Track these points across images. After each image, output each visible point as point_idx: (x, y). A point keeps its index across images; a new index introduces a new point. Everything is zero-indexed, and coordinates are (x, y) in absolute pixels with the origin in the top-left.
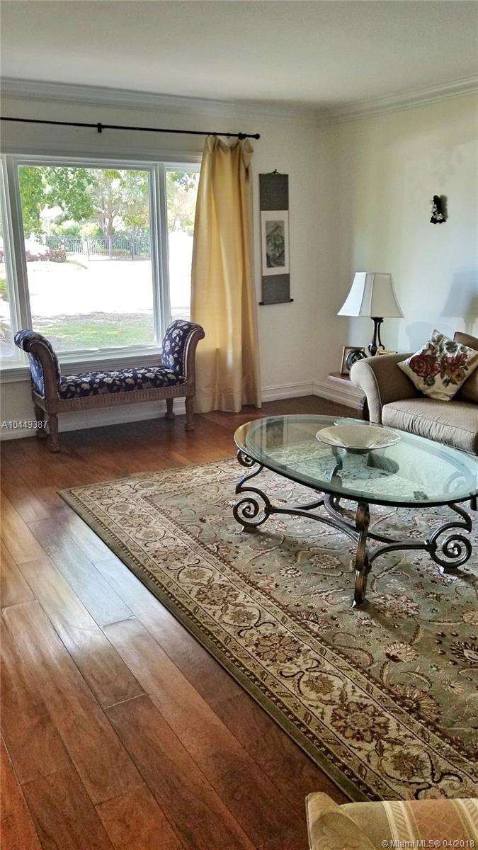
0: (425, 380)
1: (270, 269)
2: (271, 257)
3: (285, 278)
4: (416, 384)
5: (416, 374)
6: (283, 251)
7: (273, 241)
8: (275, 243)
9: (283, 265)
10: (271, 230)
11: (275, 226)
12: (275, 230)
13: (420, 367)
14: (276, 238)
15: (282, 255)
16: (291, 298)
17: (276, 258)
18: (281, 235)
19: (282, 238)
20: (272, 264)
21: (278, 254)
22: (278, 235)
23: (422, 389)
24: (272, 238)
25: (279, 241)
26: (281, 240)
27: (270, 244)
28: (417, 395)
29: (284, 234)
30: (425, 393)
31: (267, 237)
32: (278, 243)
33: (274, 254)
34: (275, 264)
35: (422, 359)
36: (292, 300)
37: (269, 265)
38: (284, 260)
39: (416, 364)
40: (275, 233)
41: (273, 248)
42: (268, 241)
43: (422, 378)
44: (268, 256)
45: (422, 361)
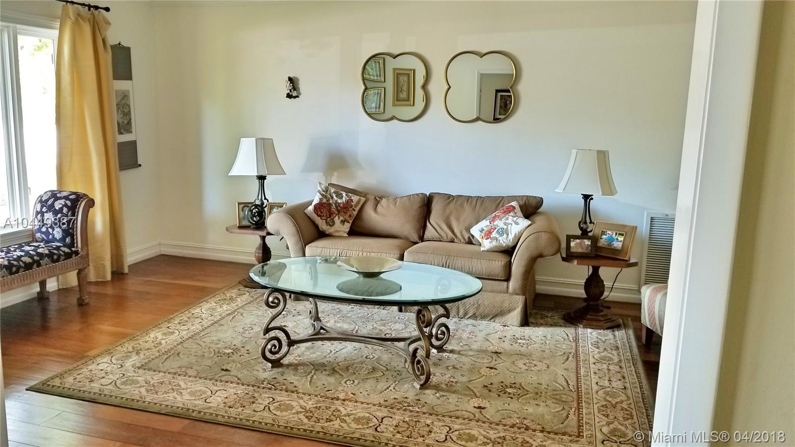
0: (326, 222)
1: (122, 135)
2: (121, 125)
3: (133, 144)
4: (320, 227)
5: (320, 218)
6: (130, 119)
7: (122, 110)
8: (124, 111)
9: (131, 132)
10: (120, 98)
11: (123, 95)
12: (123, 99)
13: (322, 213)
14: (124, 106)
15: (129, 123)
16: (139, 163)
17: (125, 127)
18: (128, 103)
19: (129, 106)
20: (122, 131)
21: (126, 122)
22: (125, 103)
23: (325, 230)
24: (121, 107)
25: (126, 109)
26: (128, 108)
27: (120, 112)
28: (321, 235)
29: (129, 102)
30: (327, 233)
31: (117, 105)
32: (125, 111)
33: (123, 122)
34: (125, 131)
35: (322, 206)
36: (140, 165)
37: (120, 133)
38: (131, 128)
39: (318, 210)
40: (123, 102)
41: (122, 116)
42: (118, 109)
43: (325, 221)
44: (118, 124)
45: (322, 207)
